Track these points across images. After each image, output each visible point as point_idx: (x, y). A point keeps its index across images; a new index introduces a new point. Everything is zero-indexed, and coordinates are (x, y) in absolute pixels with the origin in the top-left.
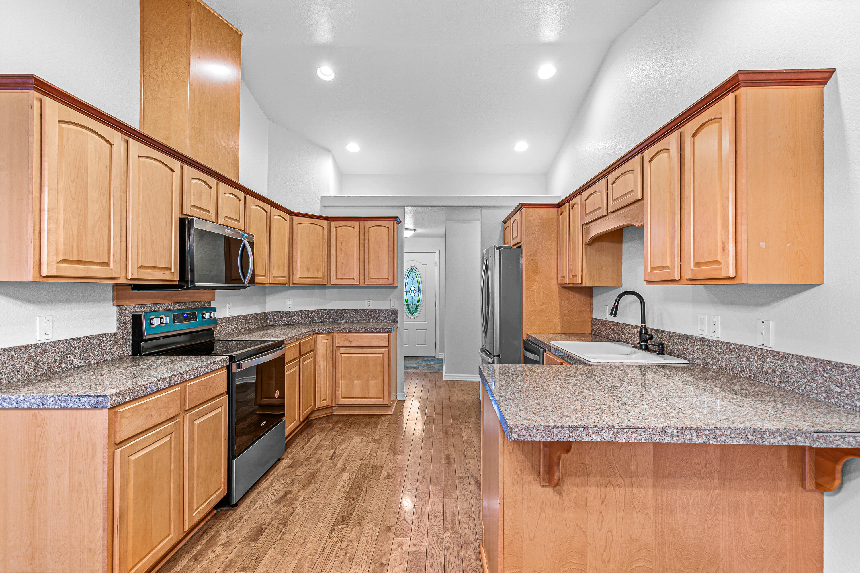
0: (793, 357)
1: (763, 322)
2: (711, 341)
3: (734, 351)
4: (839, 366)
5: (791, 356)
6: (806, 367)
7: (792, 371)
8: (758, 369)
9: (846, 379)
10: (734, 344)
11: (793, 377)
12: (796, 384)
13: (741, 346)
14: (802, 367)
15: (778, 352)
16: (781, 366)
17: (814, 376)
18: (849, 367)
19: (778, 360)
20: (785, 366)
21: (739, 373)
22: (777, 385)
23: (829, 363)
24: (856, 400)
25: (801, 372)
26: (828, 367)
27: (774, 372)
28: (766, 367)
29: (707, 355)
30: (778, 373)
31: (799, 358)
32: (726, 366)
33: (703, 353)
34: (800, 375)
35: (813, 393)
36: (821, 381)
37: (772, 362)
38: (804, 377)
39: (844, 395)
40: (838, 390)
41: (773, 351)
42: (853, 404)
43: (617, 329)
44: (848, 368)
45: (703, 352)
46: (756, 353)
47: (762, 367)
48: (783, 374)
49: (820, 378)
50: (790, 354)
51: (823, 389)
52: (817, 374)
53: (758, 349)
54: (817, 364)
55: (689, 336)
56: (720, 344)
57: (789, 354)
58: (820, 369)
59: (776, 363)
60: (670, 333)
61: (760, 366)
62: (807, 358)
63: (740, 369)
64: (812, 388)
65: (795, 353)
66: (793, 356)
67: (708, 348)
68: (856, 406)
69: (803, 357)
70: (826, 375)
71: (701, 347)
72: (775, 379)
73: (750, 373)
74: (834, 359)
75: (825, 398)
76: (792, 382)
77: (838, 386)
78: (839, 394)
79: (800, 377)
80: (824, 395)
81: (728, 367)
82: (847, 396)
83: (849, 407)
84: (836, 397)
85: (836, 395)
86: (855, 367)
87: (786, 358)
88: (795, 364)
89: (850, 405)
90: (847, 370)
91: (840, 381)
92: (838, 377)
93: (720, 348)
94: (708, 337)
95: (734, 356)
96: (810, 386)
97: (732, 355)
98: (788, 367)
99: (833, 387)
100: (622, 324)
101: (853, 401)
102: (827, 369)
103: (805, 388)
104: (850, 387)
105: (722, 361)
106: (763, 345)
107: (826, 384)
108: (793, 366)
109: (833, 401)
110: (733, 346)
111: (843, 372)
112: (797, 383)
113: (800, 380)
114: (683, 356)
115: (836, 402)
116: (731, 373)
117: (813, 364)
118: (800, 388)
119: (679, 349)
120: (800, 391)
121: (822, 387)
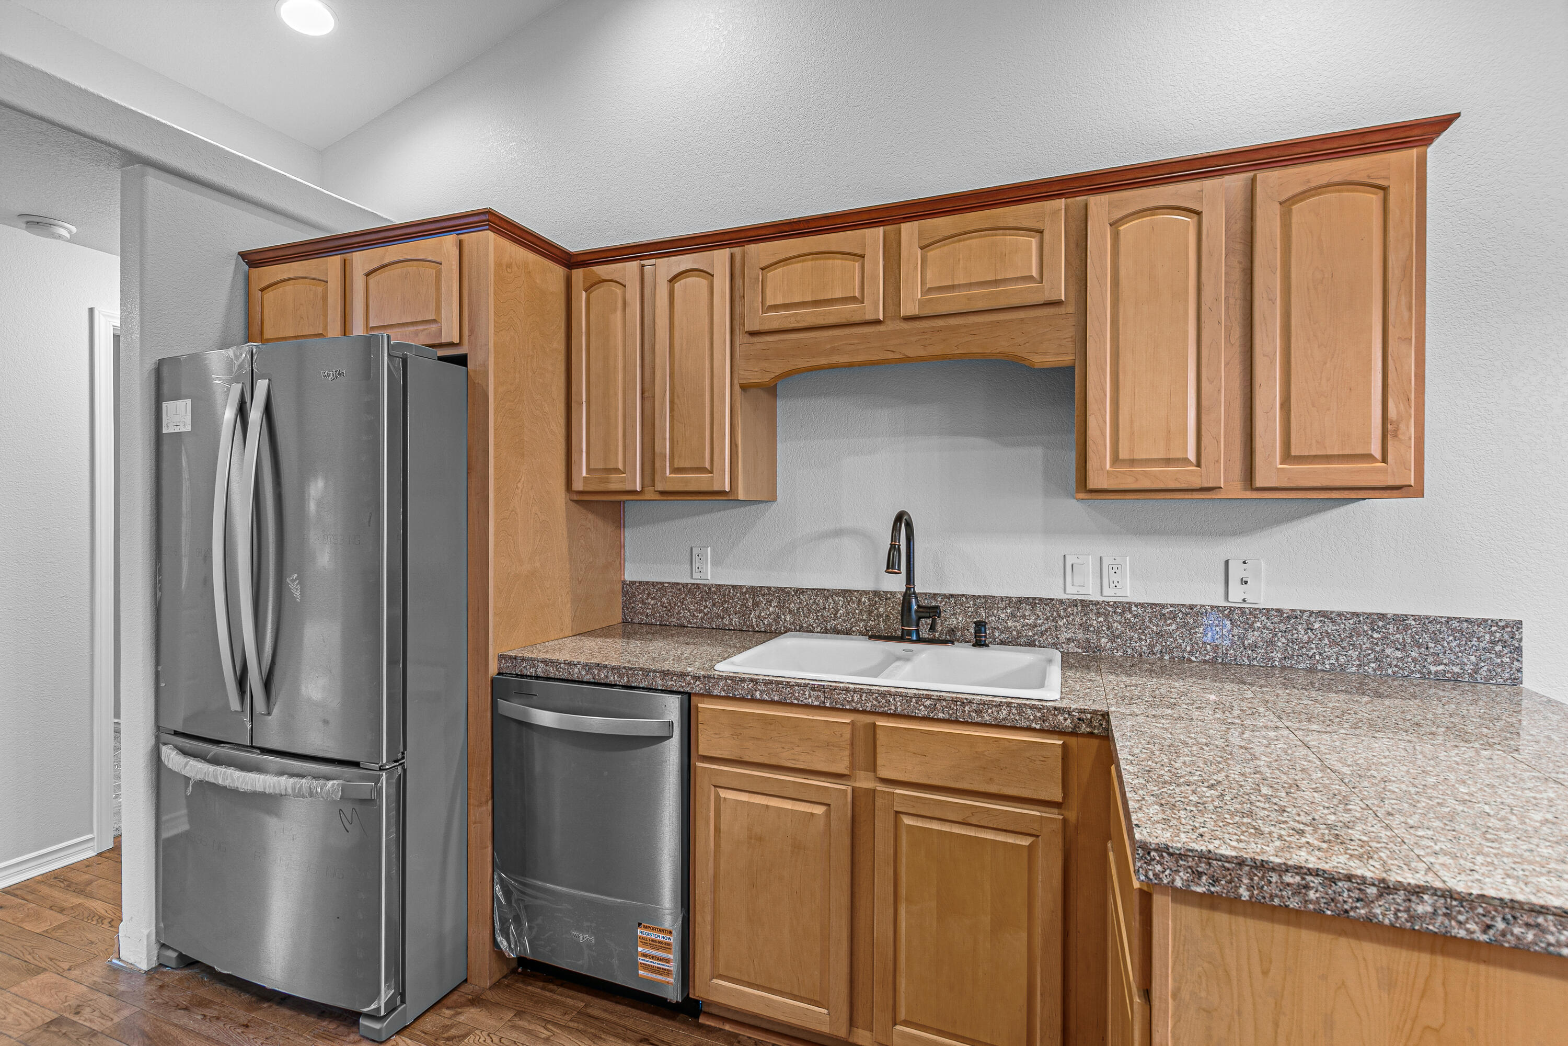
0: (1311, 616)
1: (1244, 562)
2: (1109, 605)
3: (1174, 618)
4: (1401, 620)
5: (1307, 614)
6: (1338, 627)
7: (1309, 638)
8: (1233, 642)
9: (1412, 637)
10: (1171, 605)
11: (1313, 646)
12: (1317, 657)
13: (1191, 607)
14: (1330, 628)
15: (1278, 610)
16: (1285, 632)
17: (1354, 639)
18: (1417, 618)
19: (1281, 622)
20: (1294, 632)
21: (1186, 655)
22: (1277, 664)
23: (1383, 616)
24: (1430, 664)
25: (1329, 637)
26: (1380, 624)
27: (1271, 643)
28: (1251, 638)
29: (1098, 632)
30: (1280, 644)
31: (1324, 615)
32: (1151, 647)
33: (1086, 629)
34: (1326, 641)
35: (1353, 665)
36: (1368, 645)
37: (1265, 627)
38: (1335, 643)
39: (1410, 659)
40: (1399, 654)
41: (1268, 610)
42: (1425, 670)
43: (756, 604)
44: (1414, 620)
45: (1085, 627)
46: (1228, 616)
47: (1242, 638)
48: (1290, 644)
49: (1365, 641)
50: (1305, 611)
51: (1372, 656)
52: (1359, 635)
53: (1232, 610)
54: (1360, 621)
55: (1041, 599)
56: (1134, 608)
57: (1303, 612)
58: (1366, 628)
59: (1275, 628)
60: (974, 598)
61: (1239, 638)
62: (1340, 614)
63: (1188, 649)
64: (1350, 658)
65: (1316, 608)
66: (1312, 613)
67: (1101, 619)
68: (1430, 673)
69: (1332, 612)
70: (1376, 635)
71: (1078, 620)
72: (1273, 655)
73: (1215, 652)
74: (1390, 609)
75: (1375, 670)
76: (1310, 654)
77: (1397, 649)
78: (1402, 659)
79: (1326, 644)
80: (1373, 665)
81: (1158, 647)
82: (1414, 660)
83: (1418, 675)
84: (1396, 666)
85: (1395, 663)
86: (1427, 617)
87: (1296, 617)
88: (1317, 626)
89: (1420, 672)
90: (1413, 623)
91: (1401, 641)
92: (1398, 636)
93: (1135, 616)
94: (1097, 597)
95: (1174, 627)
96: (1345, 655)
97: (1170, 624)
98: (1302, 632)
99: (1388, 651)
100: (782, 589)
101: (1424, 666)
102: (1378, 627)
103: (1337, 659)
104: (1419, 647)
105: (1140, 639)
106: (1244, 600)
107: (1377, 649)
108: (1312, 630)
109: (1390, 671)
110: (1172, 609)
111: (1408, 627)
112: (1320, 654)
113: (1326, 650)
114: (1021, 640)
115: (1394, 673)
116: (1167, 657)
117: (1351, 622)
118: (1327, 662)
119: (1007, 628)
120: (1327, 666)
121: (1369, 655)
